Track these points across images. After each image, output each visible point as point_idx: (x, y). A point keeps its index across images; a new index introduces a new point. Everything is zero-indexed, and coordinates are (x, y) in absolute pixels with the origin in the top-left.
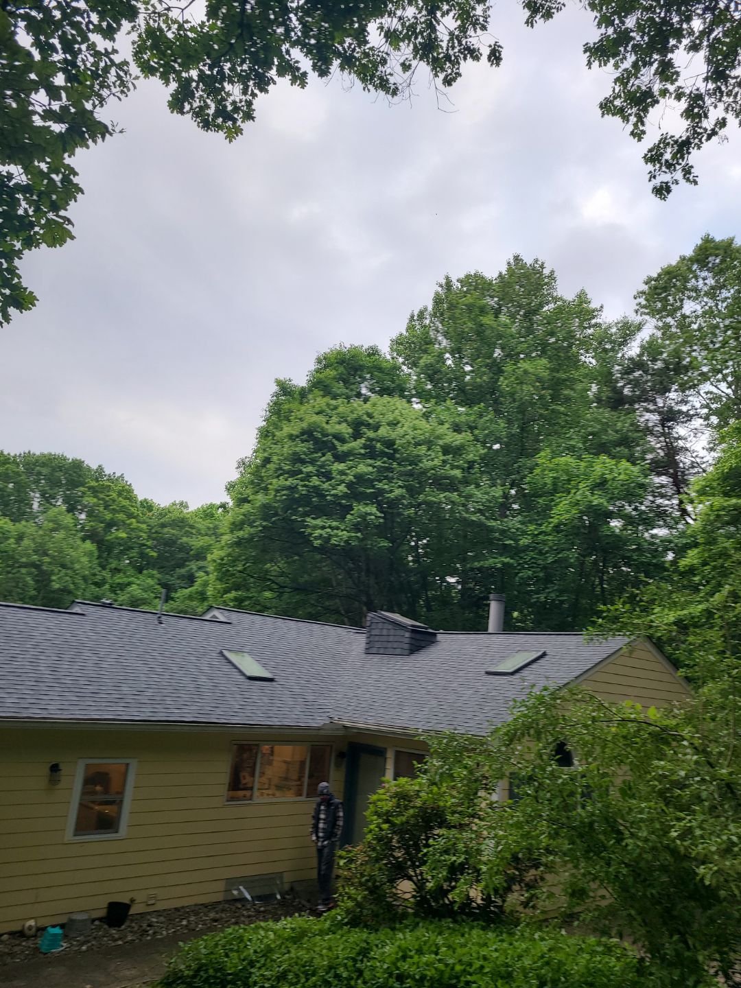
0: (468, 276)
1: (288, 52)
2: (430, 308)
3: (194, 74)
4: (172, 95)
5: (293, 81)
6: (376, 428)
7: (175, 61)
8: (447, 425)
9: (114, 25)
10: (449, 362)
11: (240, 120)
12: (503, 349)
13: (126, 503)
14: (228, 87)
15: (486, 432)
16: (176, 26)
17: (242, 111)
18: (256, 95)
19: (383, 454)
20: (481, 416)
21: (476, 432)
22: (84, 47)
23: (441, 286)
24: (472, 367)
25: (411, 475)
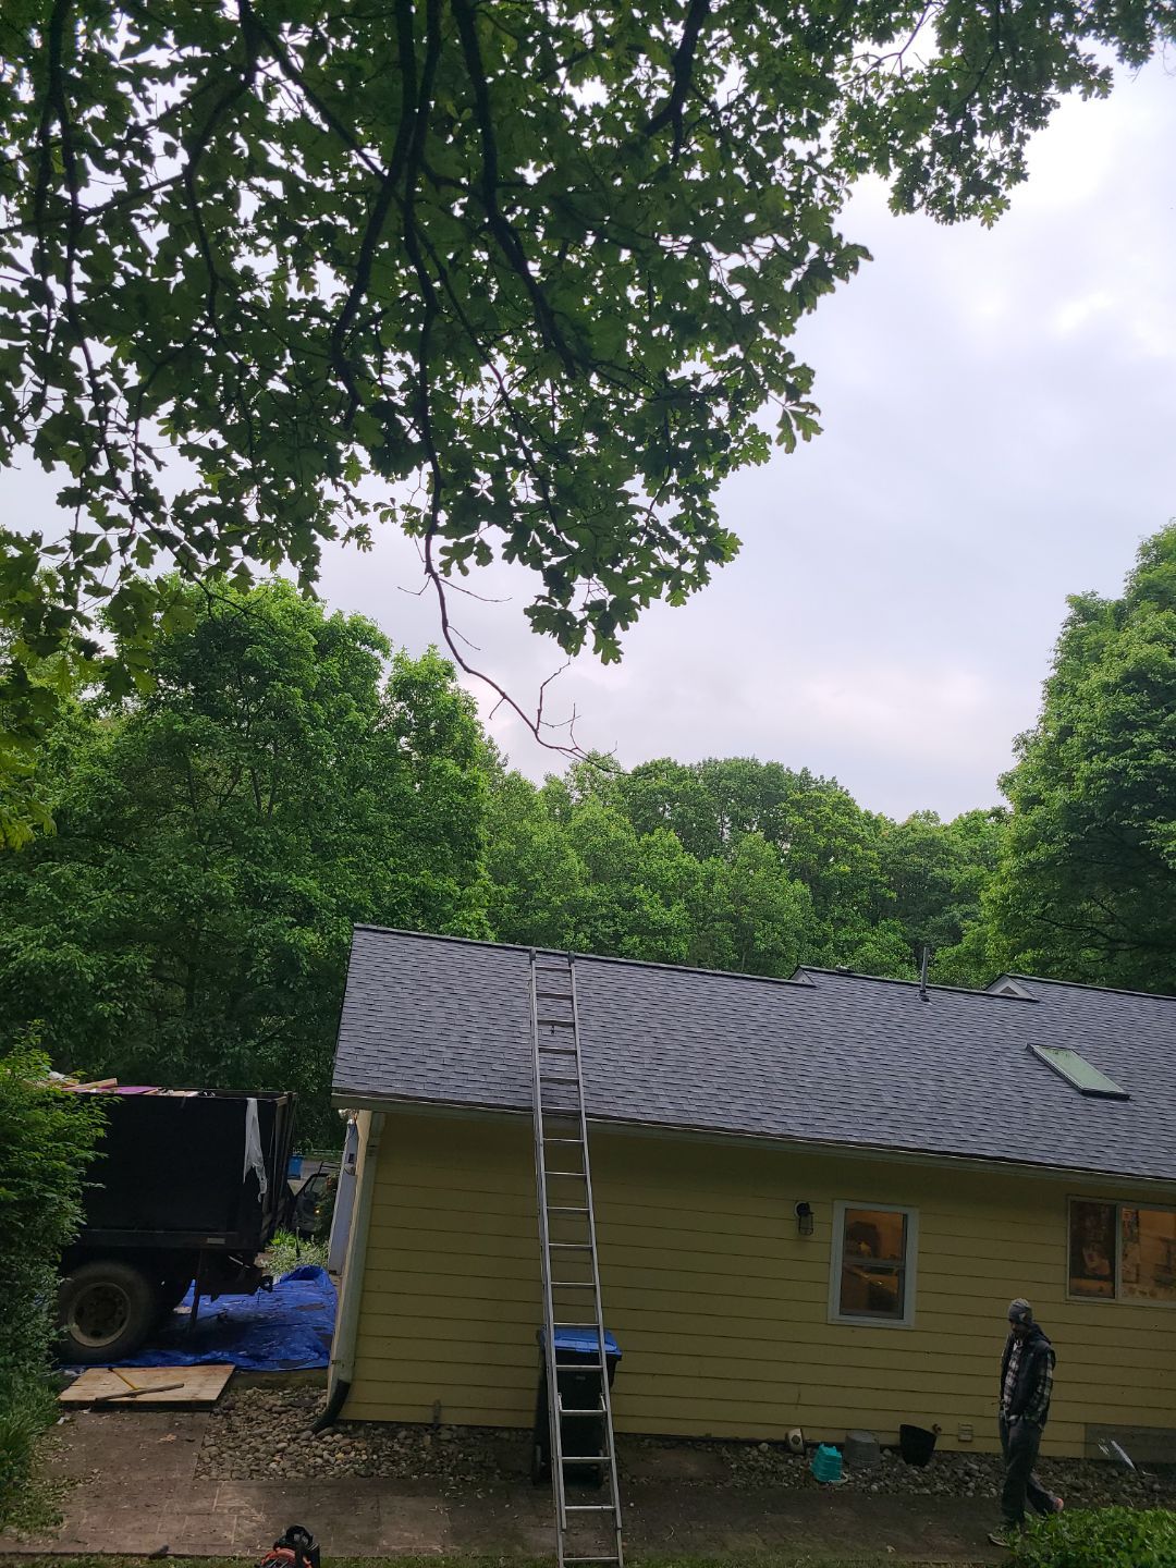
13: (845, 820)
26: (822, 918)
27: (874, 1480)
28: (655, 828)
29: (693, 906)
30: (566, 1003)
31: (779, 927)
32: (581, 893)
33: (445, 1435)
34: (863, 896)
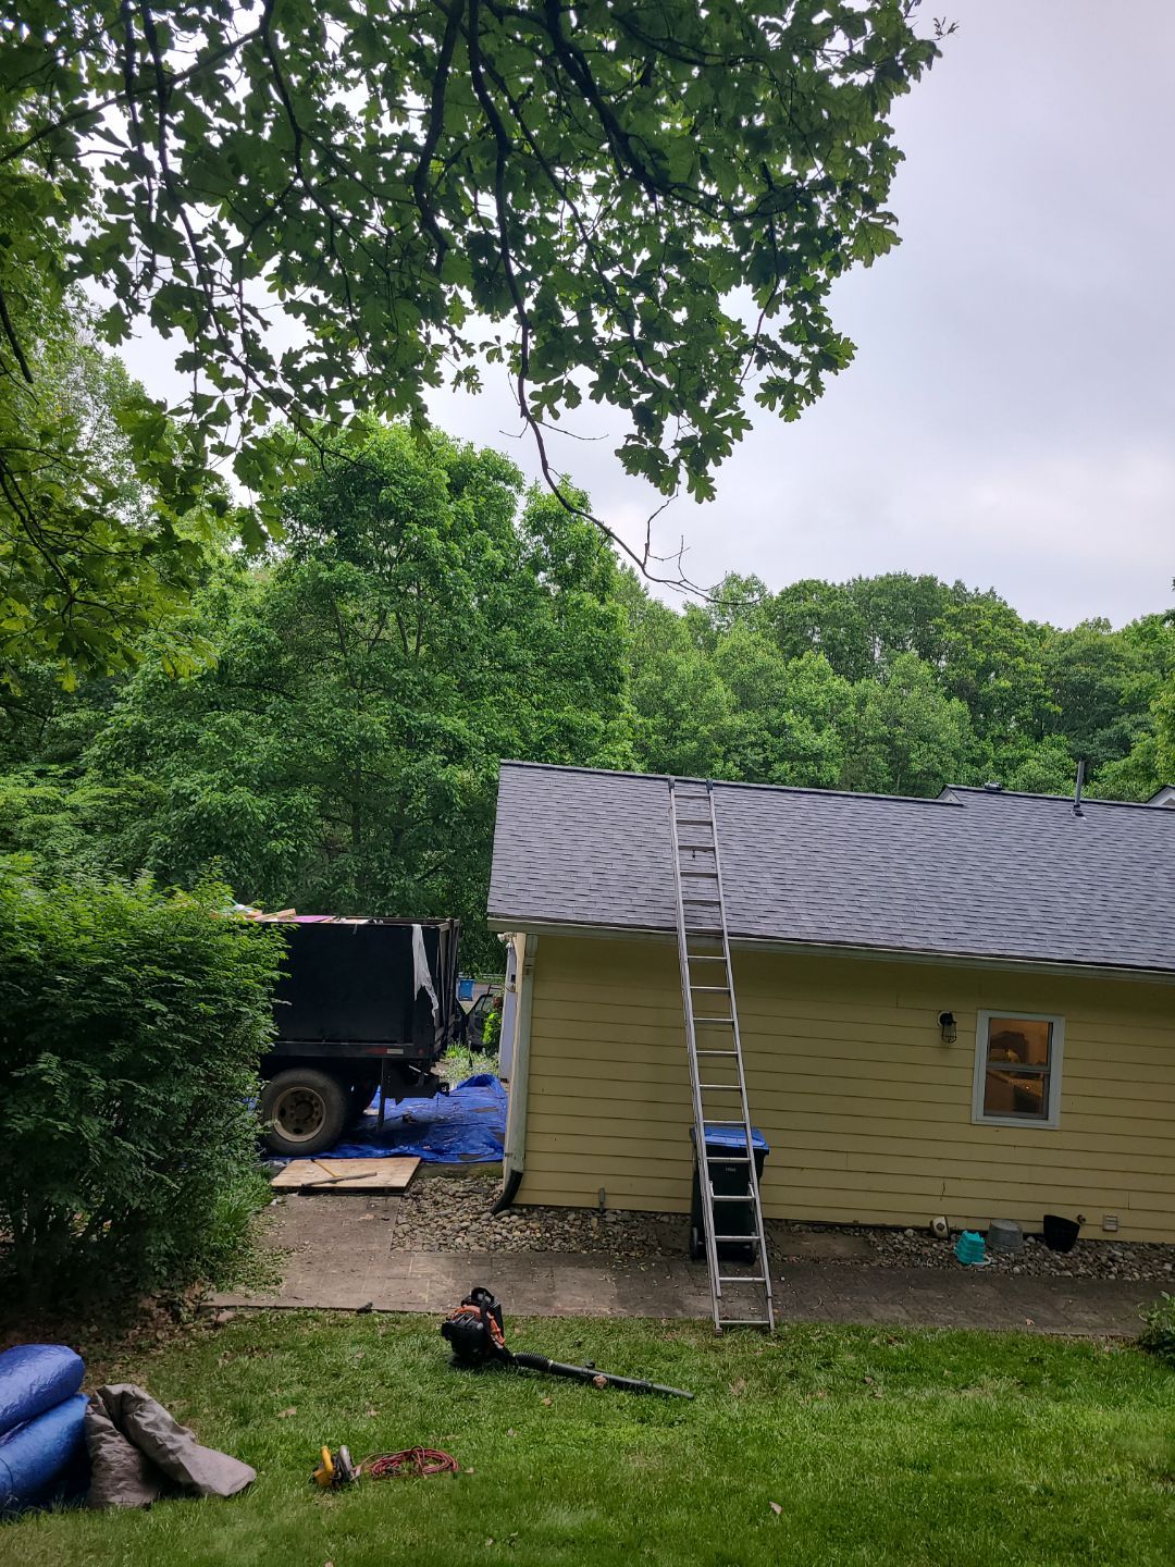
13: (1004, 633)
27: (1015, 1263)
28: (803, 651)
29: (844, 730)
30: (707, 829)
31: (936, 748)
32: (728, 721)
33: (611, 1218)
34: (1026, 711)
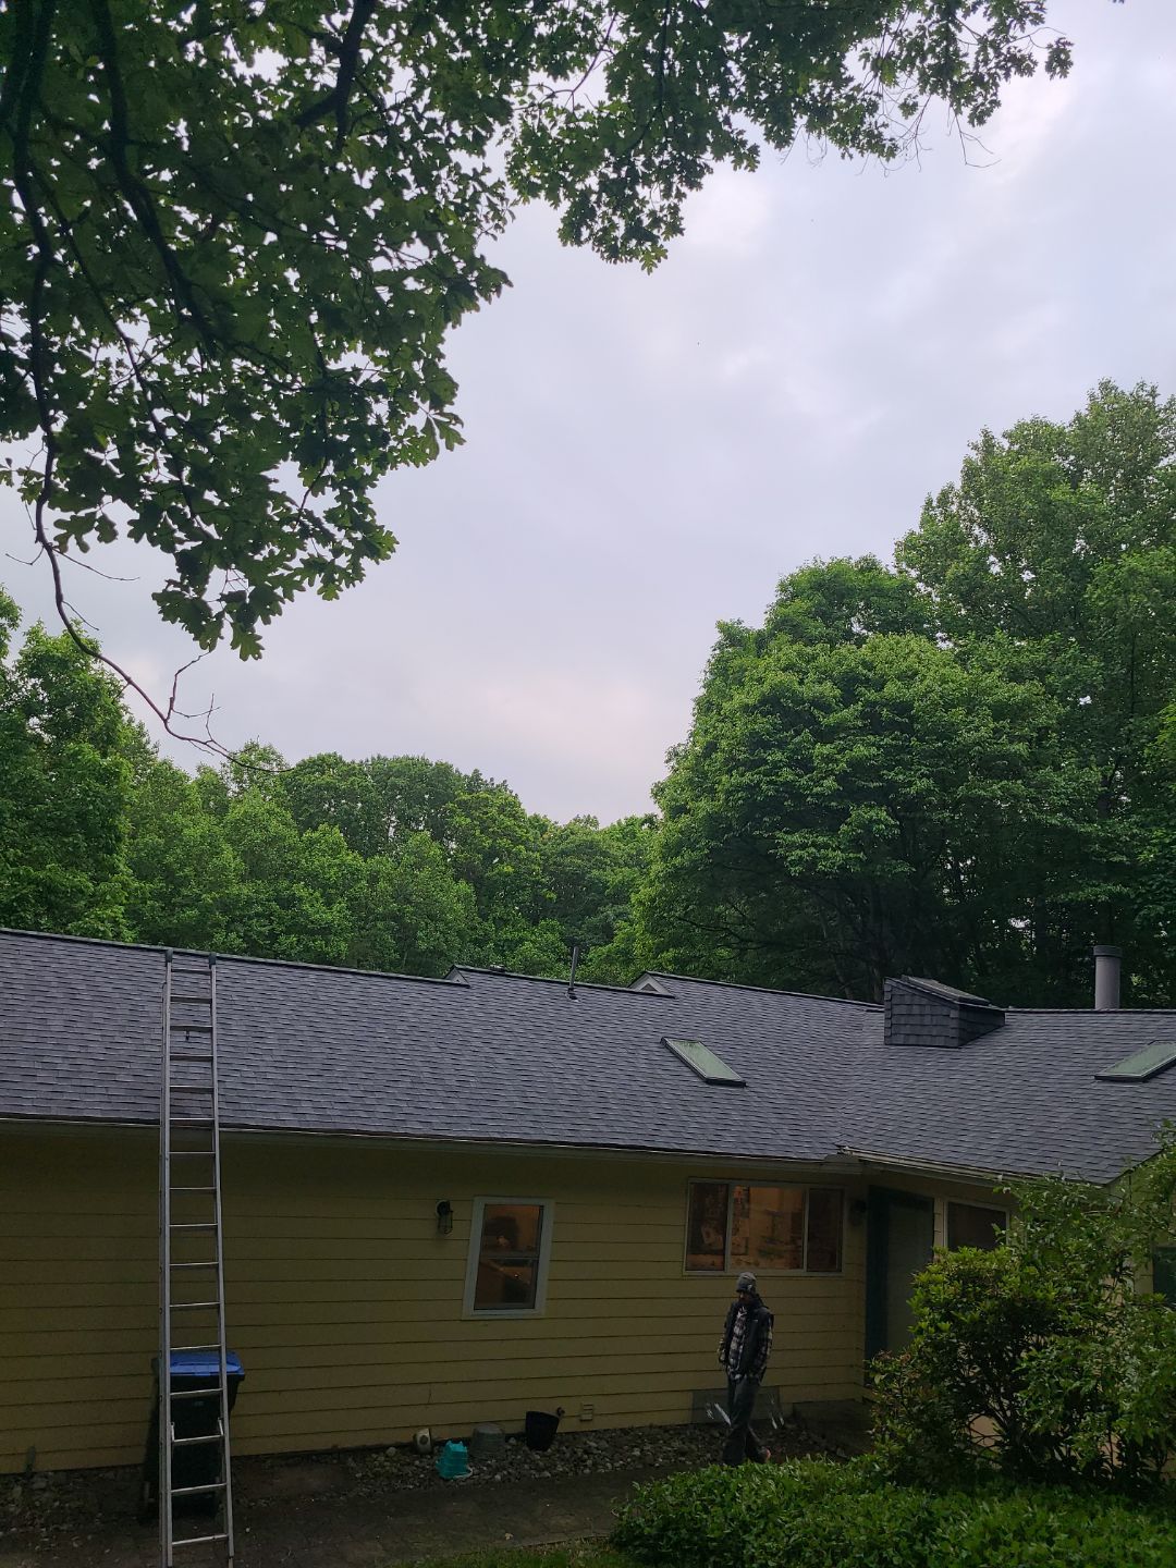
0: (1021, 427)
1: (727, 120)
2: (958, 485)
3: (593, 181)
4: (563, 220)
5: (737, 163)
6: (880, 686)
7: (565, 169)
8: (997, 672)
9: (484, 133)
10: (995, 569)
11: (662, 237)
12: (1088, 539)
13: (509, 822)
14: (642, 191)
15: (1068, 677)
16: (563, 117)
17: (665, 223)
18: (684, 195)
19: (893, 725)
20: (1056, 651)
21: (1050, 679)
22: (443, 173)
23: (975, 447)
24: (1034, 573)
25: (942, 756)
26: (485, 917)
27: (498, 1470)
28: (318, 824)
29: (355, 905)
30: (205, 1007)
31: (441, 926)
32: (235, 890)
33: (40, 1483)
34: (525, 896)
